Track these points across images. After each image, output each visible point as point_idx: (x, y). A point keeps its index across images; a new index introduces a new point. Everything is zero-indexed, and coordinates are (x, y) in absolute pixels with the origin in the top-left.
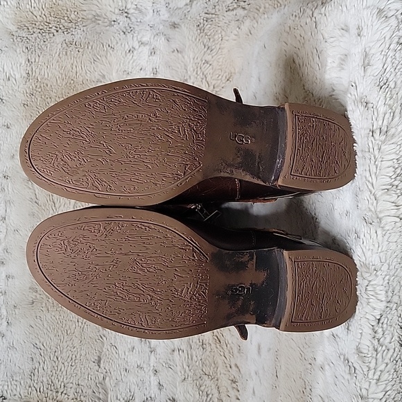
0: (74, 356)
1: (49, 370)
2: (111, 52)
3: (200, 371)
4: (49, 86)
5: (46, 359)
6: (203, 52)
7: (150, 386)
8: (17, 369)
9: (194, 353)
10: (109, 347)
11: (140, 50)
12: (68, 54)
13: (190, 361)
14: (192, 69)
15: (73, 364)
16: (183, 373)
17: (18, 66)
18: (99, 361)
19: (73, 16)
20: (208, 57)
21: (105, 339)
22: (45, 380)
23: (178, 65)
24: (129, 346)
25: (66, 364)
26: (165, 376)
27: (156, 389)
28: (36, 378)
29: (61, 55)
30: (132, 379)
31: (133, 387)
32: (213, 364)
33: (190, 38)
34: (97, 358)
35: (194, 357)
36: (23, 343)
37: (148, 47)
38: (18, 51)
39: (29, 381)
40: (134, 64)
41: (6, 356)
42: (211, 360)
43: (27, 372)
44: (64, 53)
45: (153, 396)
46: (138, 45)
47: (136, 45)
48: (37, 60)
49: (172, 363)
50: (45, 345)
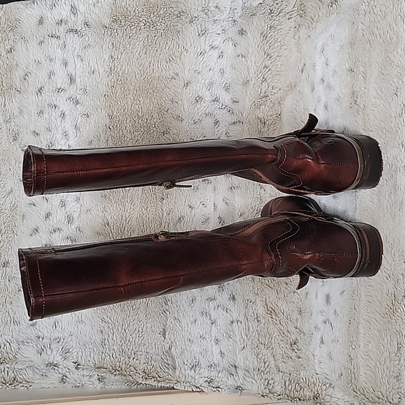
0: (140, 329)
1: (119, 340)
2: (185, 53)
3: (257, 340)
4: (129, 79)
5: (115, 331)
6: (263, 59)
7: (212, 354)
8: (88, 340)
9: (250, 325)
10: (173, 321)
11: (210, 53)
12: (148, 53)
13: (247, 332)
14: (253, 72)
15: (141, 335)
16: (242, 341)
17: (102, 61)
18: (164, 333)
19: (162, 12)
20: (268, 63)
21: (168, 313)
22: (116, 349)
23: (242, 67)
24: (192, 319)
25: (134, 335)
26: (225, 345)
27: (219, 357)
28: (107, 346)
29: (141, 54)
30: (196, 348)
31: (197, 355)
32: (268, 335)
33: (254, 45)
34: (162, 330)
35: (251, 328)
36: (91, 318)
37: (217, 50)
38: (104, 47)
39: (101, 349)
40: (204, 65)
41: (76, 329)
42: (265, 331)
43: (98, 341)
44: (144, 52)
45: (216, 362)
46: (209, 48)
47: (207, 48)
48: (119, 57)
49: (231, 334)
50: (112, 319)
